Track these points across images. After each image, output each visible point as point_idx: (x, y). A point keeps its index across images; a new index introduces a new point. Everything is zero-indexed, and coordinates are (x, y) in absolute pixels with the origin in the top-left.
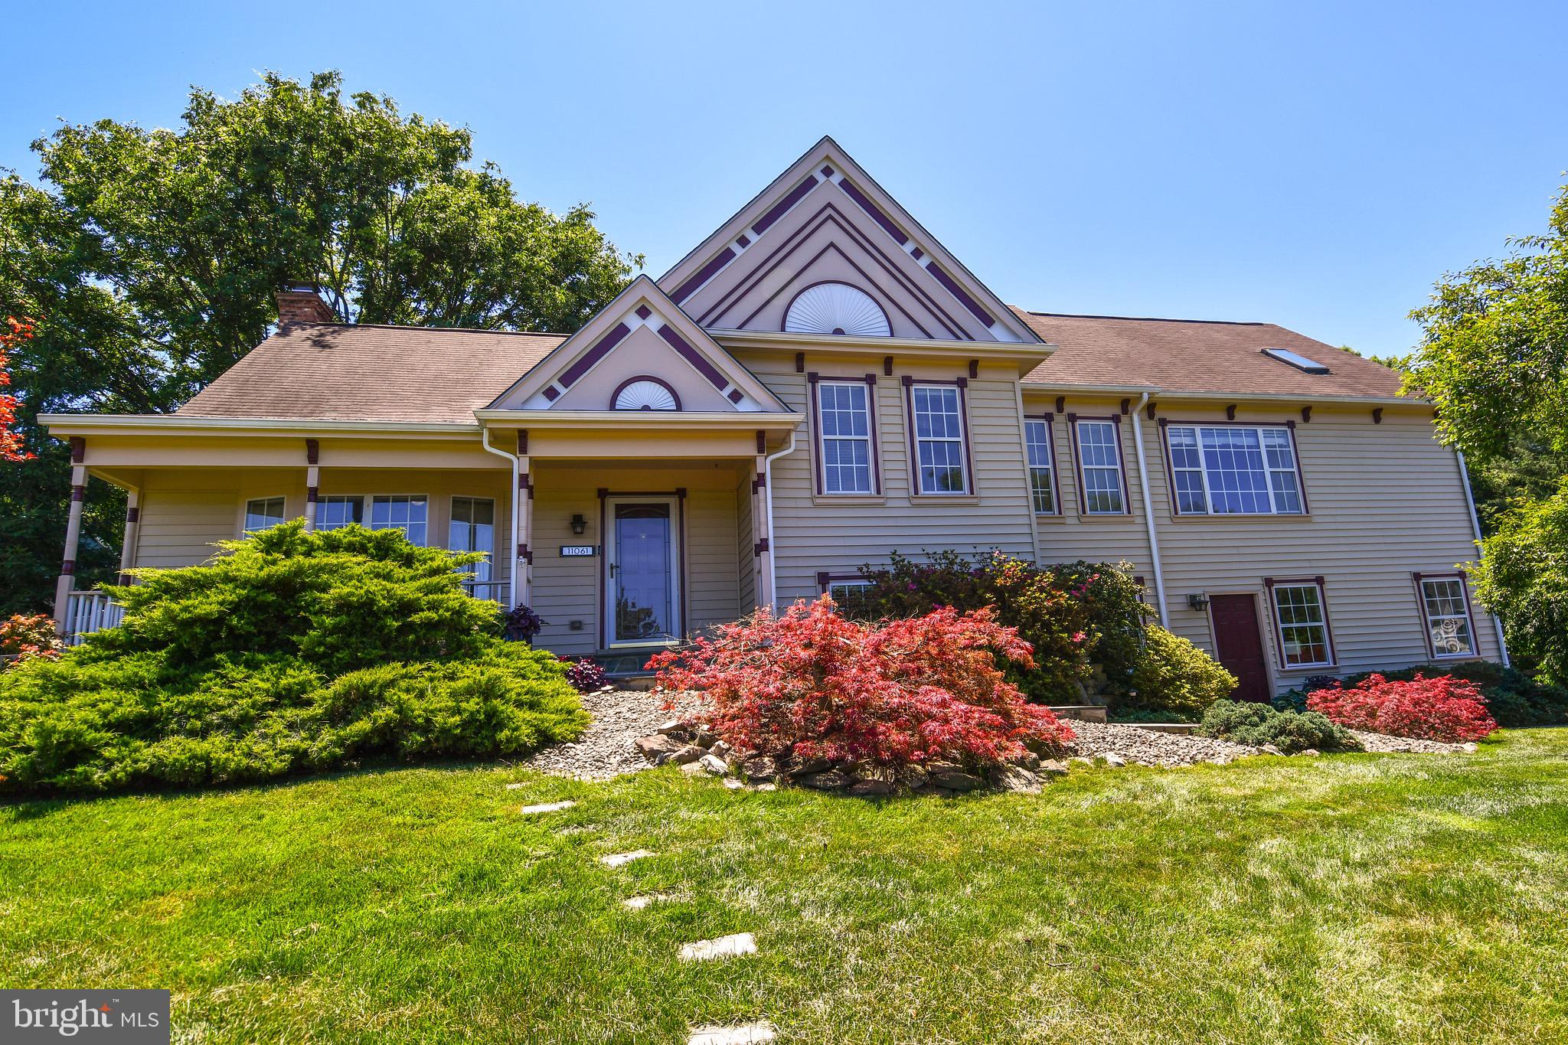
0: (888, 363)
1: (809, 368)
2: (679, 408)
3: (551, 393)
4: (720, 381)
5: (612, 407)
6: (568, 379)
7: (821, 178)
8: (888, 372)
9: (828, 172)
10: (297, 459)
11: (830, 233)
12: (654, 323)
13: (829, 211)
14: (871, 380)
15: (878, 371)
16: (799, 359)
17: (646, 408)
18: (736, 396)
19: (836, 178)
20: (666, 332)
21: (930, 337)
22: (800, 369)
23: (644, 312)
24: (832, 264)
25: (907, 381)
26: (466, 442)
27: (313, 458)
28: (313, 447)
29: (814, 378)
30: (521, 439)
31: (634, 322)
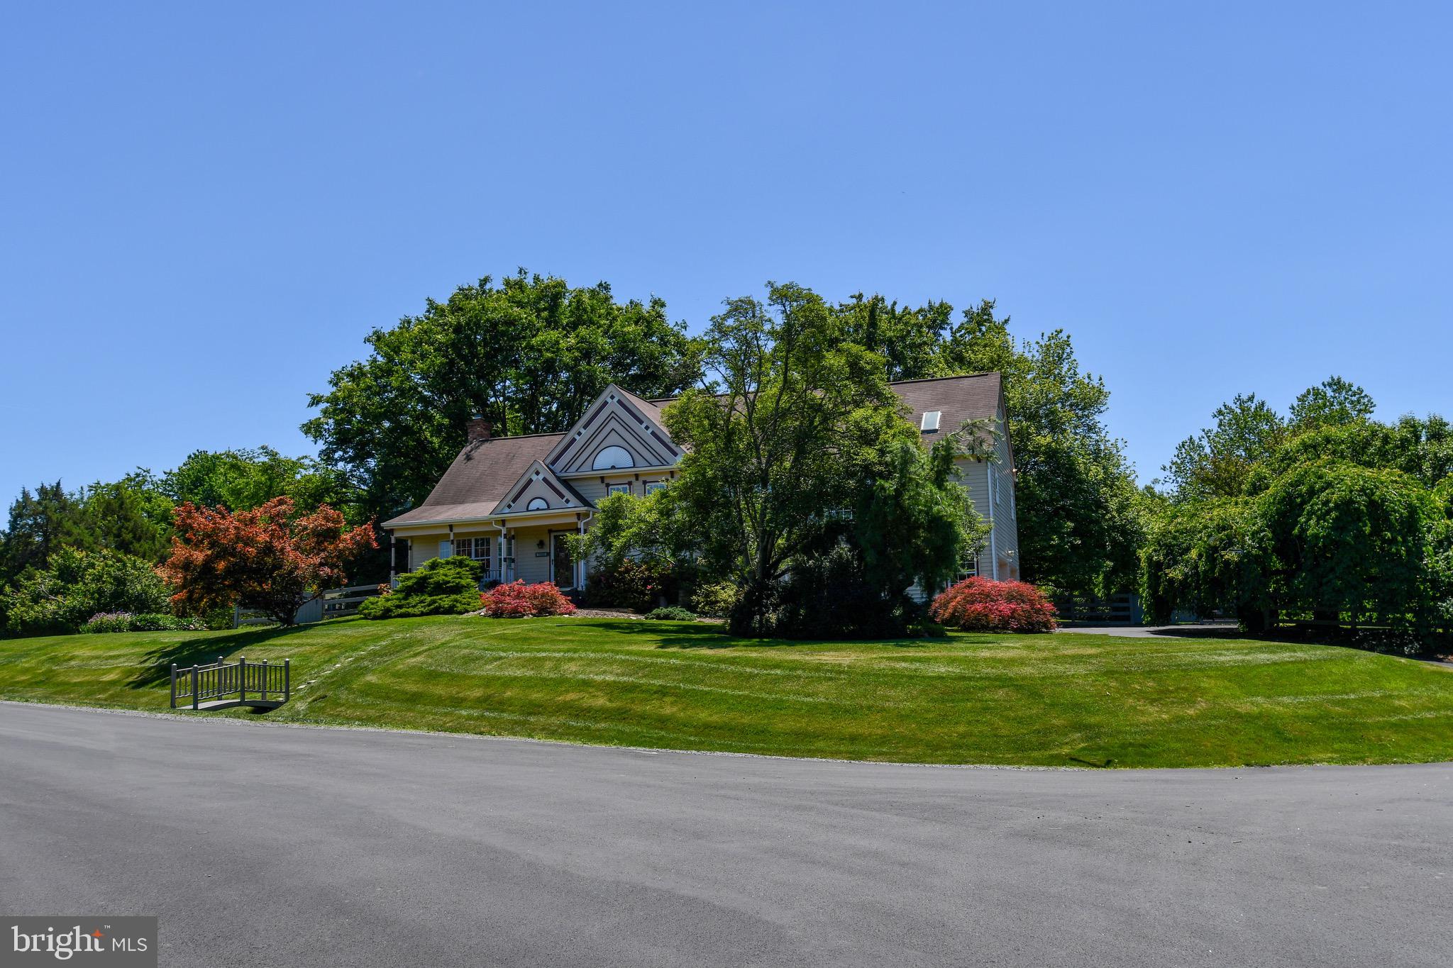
0: (637, 476)
1: (607, 481)
2: (548, 508)
3: (509, 506)
4: (562, 496)
5: (528, 510)
6: (514, 501)
7: (609, 400)
8: (637, 479)
9: (612, 397)
10: (447, 531)
11: (613, 424)
12: (541, 477)
13: (613, 415)
14: (630, 483)
15: (633, 479)
16: (602, 479)
17: (538, 509)
18: (567, 501)
19: (615, 400)
20: (545, 480)
21: (651, 466)
22: (603, 482)
23: (537, 473)
24: (614, 438)
25: (645, 483)
26: (487, 522)
27: (451, 531)
28: (451, 527)
29: (608, 485)
30: (503, 522)
31: (534, 477)
